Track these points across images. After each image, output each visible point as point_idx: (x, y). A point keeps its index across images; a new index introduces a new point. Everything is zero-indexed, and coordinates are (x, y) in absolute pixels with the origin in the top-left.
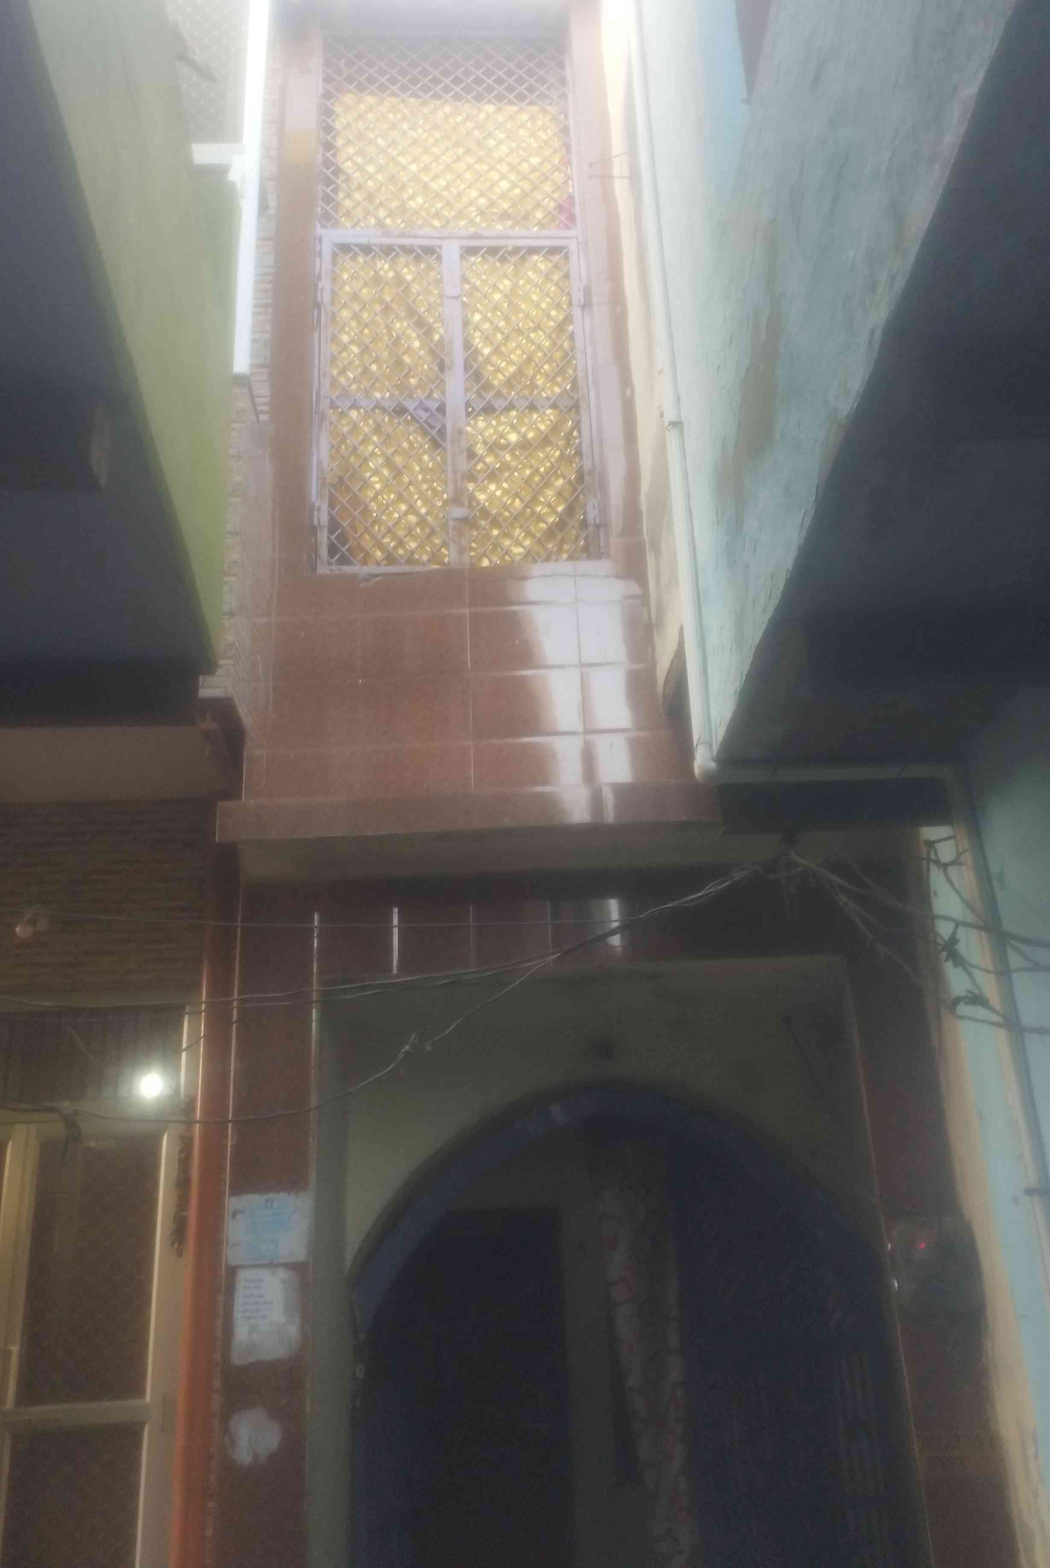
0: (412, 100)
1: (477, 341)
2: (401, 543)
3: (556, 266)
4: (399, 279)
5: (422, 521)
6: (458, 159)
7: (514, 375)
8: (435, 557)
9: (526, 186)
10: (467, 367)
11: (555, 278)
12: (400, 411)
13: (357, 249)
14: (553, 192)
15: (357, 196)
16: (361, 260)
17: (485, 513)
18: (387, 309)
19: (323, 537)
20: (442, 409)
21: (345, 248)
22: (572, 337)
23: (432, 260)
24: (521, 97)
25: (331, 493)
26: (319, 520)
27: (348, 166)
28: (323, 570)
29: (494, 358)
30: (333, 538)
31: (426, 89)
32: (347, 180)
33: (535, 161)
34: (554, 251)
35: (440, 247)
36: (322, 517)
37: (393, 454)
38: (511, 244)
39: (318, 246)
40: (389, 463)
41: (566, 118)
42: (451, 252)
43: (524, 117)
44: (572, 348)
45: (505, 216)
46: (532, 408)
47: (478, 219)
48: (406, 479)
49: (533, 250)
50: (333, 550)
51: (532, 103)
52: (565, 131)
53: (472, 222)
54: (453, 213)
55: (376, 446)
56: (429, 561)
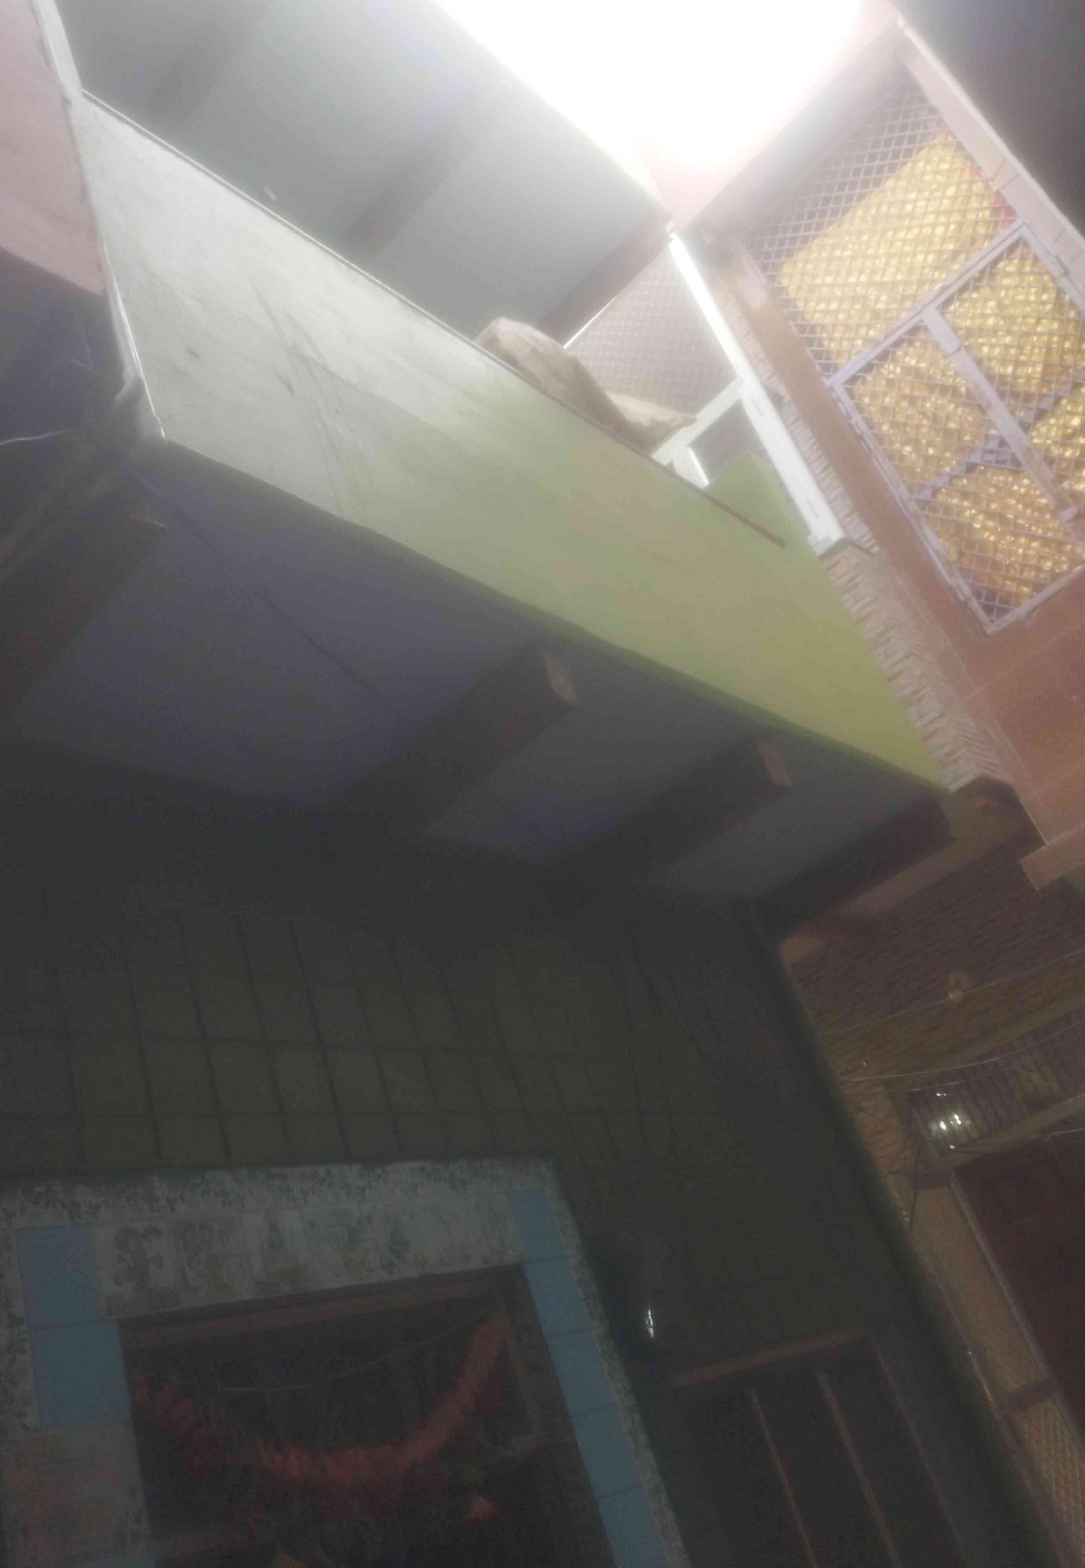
1: (998, 369)
2: (1039, 569)
3: (1023, 259)
4: (907, 370)
5: (1045, 542)
6: (892, 243)
7: (1045, 372)
8: (1074, 561)
9: (956, 217)
10: (1002, 395)
11: (1027, 269)
12: (971, 468)
13: (862, 374)
15: (837, 335)
16: (869, 378)
18: (912, 400)
19: (975, 605)
20: (1003, 443)
21: (853, 380)
22: (1072, 305)
23: (922, 335)
25: (960, 569)
26: (963, 594)
27: (817, 318)
28: (991, 629)
29: (1020, 371)
30: (983, 600)
31: (834, 213)
32: (823, 327)
33: (951, 191)
34: (1012, 248)
35: (922, 321)
36: (965, 590)
37: (988, 505)
38: (974, 272)
39: (834, 394)
40: (990, 515)
41: (954, 137)
42: (932, 318)
44: (1079, 313)
45: (955, 254)
47: (937, 275)
48: (1010, 517)
49: (996, 262)
50: (988, 609)
51: (920, 150)
52: (960, 147)
53: (933, 281)
54: (915, 287)
55: (971, 509)
56: (1071, 567)
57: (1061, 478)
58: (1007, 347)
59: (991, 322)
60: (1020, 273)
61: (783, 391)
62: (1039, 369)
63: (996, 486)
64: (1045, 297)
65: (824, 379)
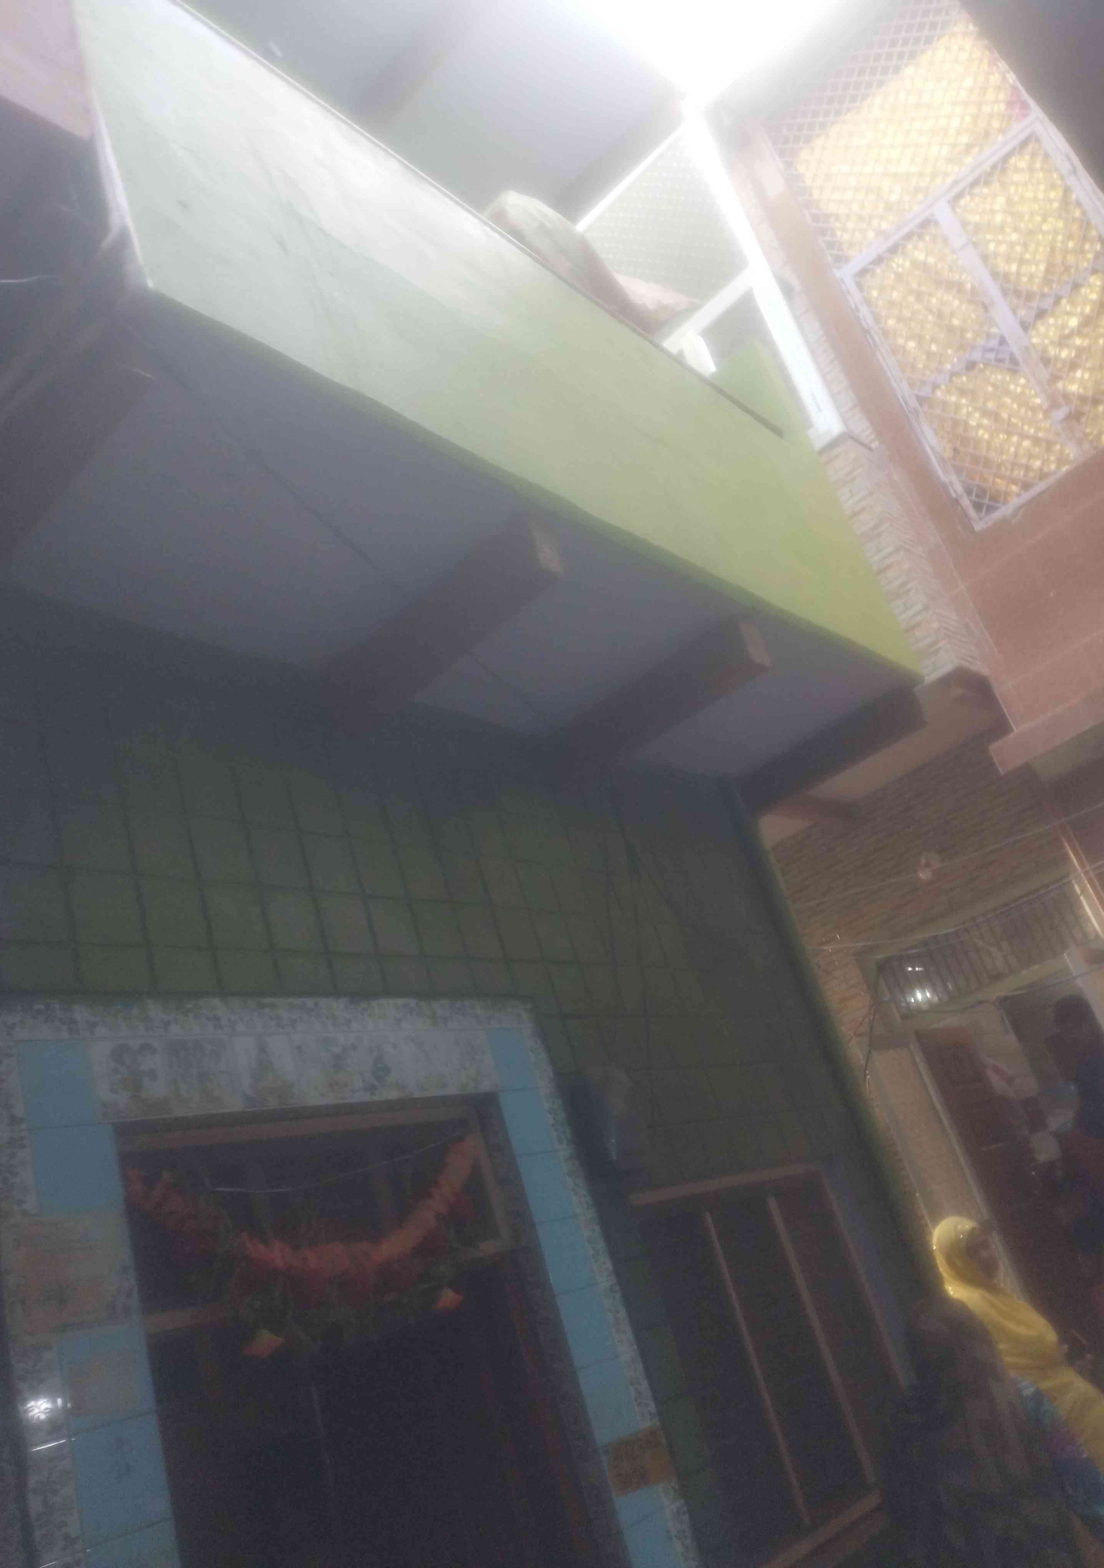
0: (849, 116)
2: (1028, 468)
3: (1033, 155)
4: (915, 264)
5: (1036, 441)
6: (908, 132)
7: (1047, 271)
8: (1060, 462)
9: (972, 109)
10: (1005, 292)
11: (1038, 165)
12: (971, 366)
13: (871, 267)
17: (1083, 399)
19: (966, 502)
20: (1003, 341)
21: (863, 272)
22: (1078, 204)
23: (932, 229)
24: (929, 40)
25: (953, 466)
26: (955, 492)
28: (979, 527)
30: (973, 497)
32: (837, 217)
33: (968, 82)
34: (1024, 144)
35: (933, 215)
36: (957, 487)
37: (984, 403)
38: (987, 167)
39: (843, 287)
40: (985, 413)
43: (940, 53)
44: (1084, 213)
45: (968, 148)
46: (1076, 286)
47: (950, 168)
48: (1005, 415)
49: (1008, 157)
50: (978, 506)
51: (940, 37)
53: (946, 174)
54: (928, 180)
55: (967, 407)
56: (1058, 467)
57: (1055, 378)
58: (1012, 245)
59: (999, 218)
60: (1031, 170)
61: (795, 282)
62: (1042, 268)
63: (994, 385)
64: (1052, 195)
65: (835, 271)
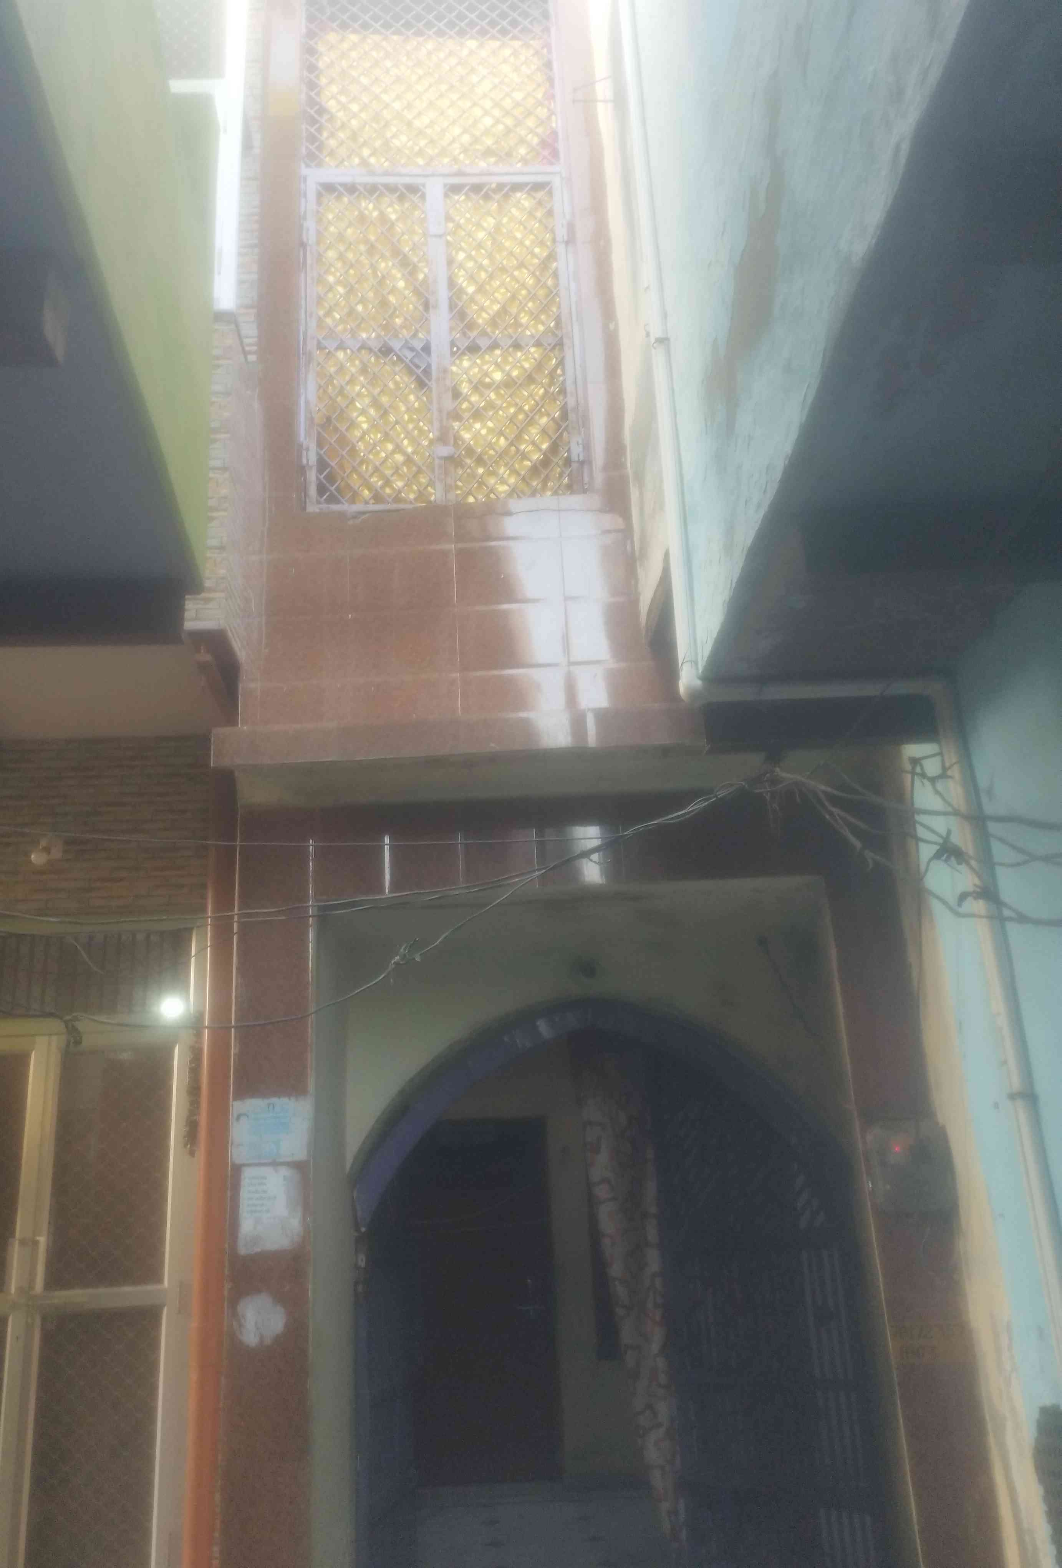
0: (395, 37)
1: (461, 280)
2: (388, 482)
3: (540, 203)
4: (383, 217)
5: (409, 461)
6: (441, 96)
7: (498, 314)
8: (421, 495)
9: (509, 121)
10: (452, 307)
11: (539, 214)
12: (386, 351)
13: (341, 189)
14: (536, 127)
15: (341, 135)
16: (346, 200)
17: (470, 451)
18: (372, 249)
19: (312, 476)
20: (427, 349)
21: (329, 188)
22: (555, 275)
23: (415, 198)
24: (504, 32)
25: (319, 433)
26: (308, 460)
27: (332, 105)
28: (312, 508)
29: (479, 298)
30: (322, 477)
31: (408, 25)
32: (332, 119)
33: (518, 96)
34: (537, 187)
35: (424, 185)
36: (311, 457)
37: (379, 394)
38: (494, 181)
39: (302, 186)
40: (376, 403)
41: (550, 52)
42: (434, 190)
43: (507, 52)
44: (557, 285)
45: (488, 152)
46: (517, 346)
47: (462, 157)
48: (392, 418)
49: (516, 187)
50: (321, 489)
51: (514, 38)
52: (549, 65)
53: (455, 160)
56: (416, 499)
57: (456, 416)
58: (481, 267)
59: (481, 235)
60: (531, 214)
62: (496, 307)
63: (396, 384)
64: (537, 250)
65: (303, 166)
